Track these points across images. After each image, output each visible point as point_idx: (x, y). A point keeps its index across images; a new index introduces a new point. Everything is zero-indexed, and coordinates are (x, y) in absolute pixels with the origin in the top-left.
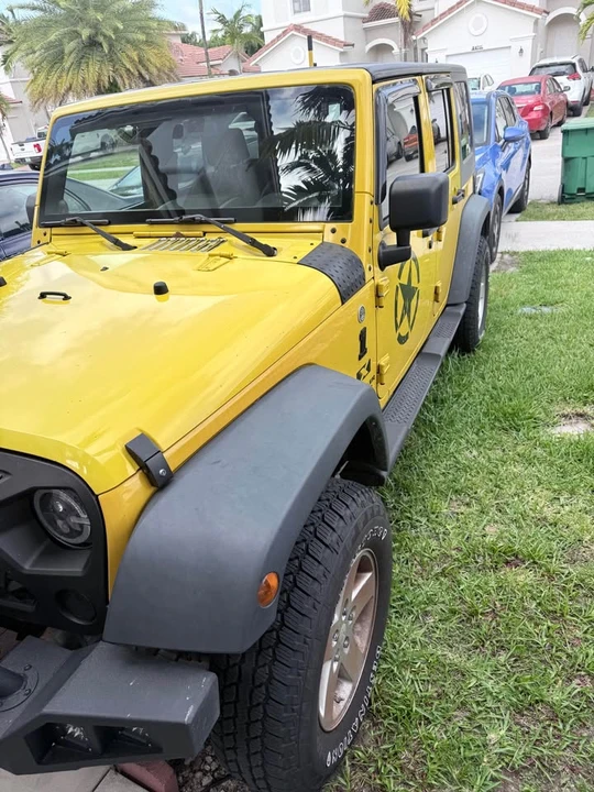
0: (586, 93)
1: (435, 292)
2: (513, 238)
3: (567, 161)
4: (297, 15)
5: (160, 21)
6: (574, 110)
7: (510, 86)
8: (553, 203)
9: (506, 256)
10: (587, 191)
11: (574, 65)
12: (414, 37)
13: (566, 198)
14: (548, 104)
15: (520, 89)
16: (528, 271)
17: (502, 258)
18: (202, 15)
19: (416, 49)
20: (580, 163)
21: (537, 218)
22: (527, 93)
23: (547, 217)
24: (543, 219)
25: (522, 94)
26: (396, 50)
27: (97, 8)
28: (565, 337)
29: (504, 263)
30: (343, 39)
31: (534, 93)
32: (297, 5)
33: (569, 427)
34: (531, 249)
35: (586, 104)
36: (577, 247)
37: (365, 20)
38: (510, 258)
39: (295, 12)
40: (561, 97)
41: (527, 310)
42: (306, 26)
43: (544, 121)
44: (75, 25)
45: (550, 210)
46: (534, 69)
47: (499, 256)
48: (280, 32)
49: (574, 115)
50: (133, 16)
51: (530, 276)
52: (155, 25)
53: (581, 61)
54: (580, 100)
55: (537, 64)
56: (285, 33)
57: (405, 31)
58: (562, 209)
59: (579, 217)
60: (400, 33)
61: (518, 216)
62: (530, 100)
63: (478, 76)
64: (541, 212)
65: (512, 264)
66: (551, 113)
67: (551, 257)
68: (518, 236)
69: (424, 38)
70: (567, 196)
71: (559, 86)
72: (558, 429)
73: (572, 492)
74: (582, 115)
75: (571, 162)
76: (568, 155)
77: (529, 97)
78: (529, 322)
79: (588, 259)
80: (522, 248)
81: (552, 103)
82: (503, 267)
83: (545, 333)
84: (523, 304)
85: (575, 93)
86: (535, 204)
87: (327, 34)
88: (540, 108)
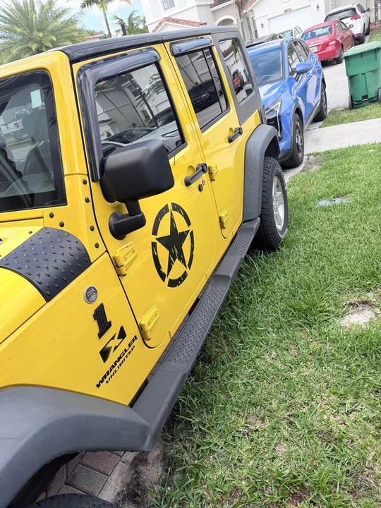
0: (366, 27)
1: (220, 222)
2: (316, 141)
3: (351, 78)
4: (167, 11)
5: (80, 31)
6: (358, 40)
7: (311, 31)
8: (346, 109)
9: (312, 157)
10: (369, 97)
11: (354, 9)
12: (244, 11)
13: (354, 104)
14: (339, 39)
15: (318, 32)
16: (326, 168)
17: (308, 159)
18: (107, 22)
19: (248, 18)
20: (361, 78)
21: (334, 123)
22: (323, 34)
23: (342, 121)
24: (339, 123)
25: (320, 35)
26: (235, 22)
27: (39, 30)
28: (351, 225)
29: (310, 163)
30: (198, 21)
31: (327, 34)
32: (166, 4)
33: (356, 315)
34: (329, 149)
35: (367, 34)
36: (362, 142)
37: (212, 6)
38: (315, 158)
39: (165, 9)
40: (348, 33)
41: (322, 203)
42: (173, 17)
43: (337, 51)
44: (27, 43)
45: (345, 115)
46: (327, 17)
47: (305, 157)
48: (157, 24)
49: (360, 44)
50: (62, 31)
51: (327, 172)
52: (77, 34)
53: (358, 5)
54: (362, 32)
55: (329, 13)
56: (160, 24)
57: (239, 8)
58: (353, 113)
59: (365, 118)
60: (235, 10)
61: (320, 123)
62: (326, 39)
63: (290, 29)
64: (338, 118)
65: (316, 162)
66: (342, 45)
67: (344, 154)
68: (319, 140)
69: (252, 11)
70: (355, 103)
71: (346, 26)
72: (347, 318)
73: (357, 396)
74: (366, 42)
75: (354, 78)
76: (351, 74)
77: (325, 36)
78: (324, 214)
79: (371, 151)
80: (322, 149)
81: (342, 38)
82: (309, 166)
83: (336, 223)
84: (320, 198)
85: (357, 28)
86: (334, 112)
87: (188, 19)
88: (334, 42)
